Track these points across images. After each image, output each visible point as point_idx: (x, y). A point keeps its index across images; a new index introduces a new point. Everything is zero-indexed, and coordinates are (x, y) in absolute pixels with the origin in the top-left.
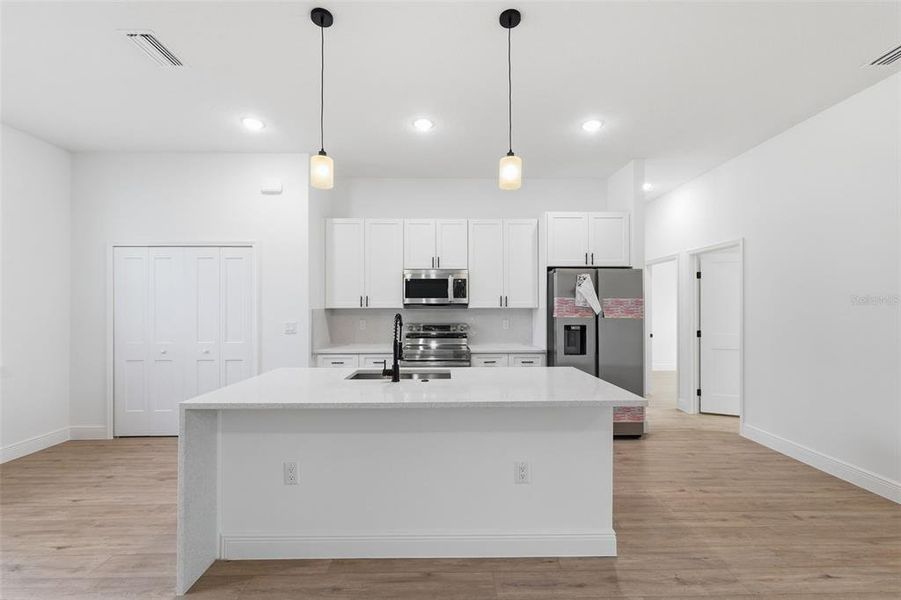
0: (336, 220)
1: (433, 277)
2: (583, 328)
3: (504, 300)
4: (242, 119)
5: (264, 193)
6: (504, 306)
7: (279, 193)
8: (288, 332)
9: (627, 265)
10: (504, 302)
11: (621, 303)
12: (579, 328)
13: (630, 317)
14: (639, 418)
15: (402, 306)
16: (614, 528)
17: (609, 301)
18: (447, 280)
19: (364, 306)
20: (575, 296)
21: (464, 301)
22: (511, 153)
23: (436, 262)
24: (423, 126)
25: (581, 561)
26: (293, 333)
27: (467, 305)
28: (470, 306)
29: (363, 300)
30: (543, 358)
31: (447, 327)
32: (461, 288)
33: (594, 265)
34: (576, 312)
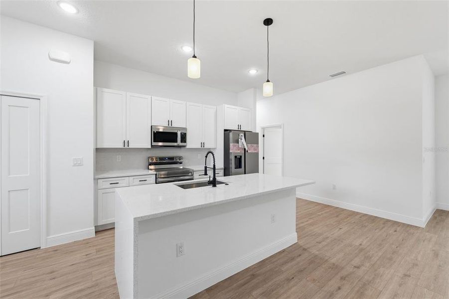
1: (161, 130)
2: (241, 156)
3: (203, 144)
6: (202, 147)
7: (69, 62)
8: (75, 165)
11: (253, 146)
12: (239, 157)
13: (255, 152)
15: (150, 147)
16: (296, 232)
17: (249, 145)
18: (177, 133)
19: (126, 146)
20: (238, 143)
21: (185, 144)
22: (268, 81)
23: (170, 123)
25: (291, 248)
26: (80, 165)
28: (187, 147)
29: (125, 143)
30: (222, 171)
32: (184, 138)
34: (239, 150)
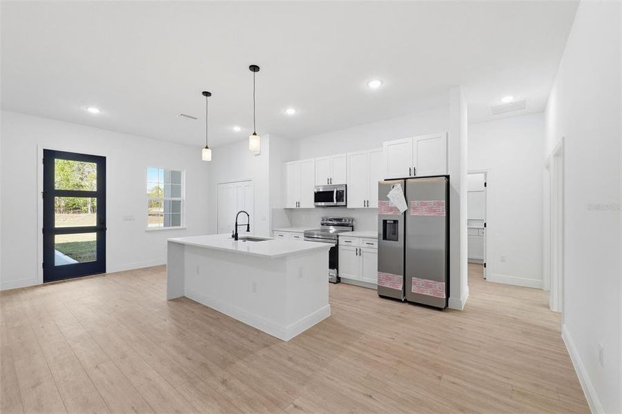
0: (288, 163)
2: (396, 222)
6: (366, 206)
7: (259, 155)
9: (445, 174)
10: (366, 204)
11: (426, 204)
12: (392, 222)
13: (432, 215)
14: (439, 294)
15: (313, 207)
17: (415, 203)
18: (334, 191)
19: (298, 207)
21: (344, 203)
23: (330, 180)
24: (291, 112)
27: (345, 206)
28: (348, 207)
29: (298, 204)
31: (340, 220)
32: (341, 196)
33: (417, 176)
34: (391, 211)
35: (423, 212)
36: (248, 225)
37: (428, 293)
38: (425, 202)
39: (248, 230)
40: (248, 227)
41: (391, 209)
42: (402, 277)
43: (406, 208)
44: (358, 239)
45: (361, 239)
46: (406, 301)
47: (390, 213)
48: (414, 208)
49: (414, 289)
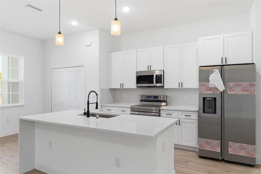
0: (113, 53)
2: (215, 99)
3: (181, 84)
4: (70, 22)
5: (87, 46)
6: (181, 87)
7: (90, 46)
9: (251, 62)
11: (240, 85)
13: (246, 93)
14: (252, 155)
15: (135, 87)
17: (231, 84)
18: (154, 75)
19: (122, 87)
20: (208, 82)
21: (162, 85)
23: (150, 67)
27: (163, 87)
28: (165, 87)
29: (122, 85)
31: (156, 97)
32: (159, 79)
33: (227, 64)
34: (210, 91)
35: (238, 91)
36: (97, 103)
37: (242, 153)
38: (239, 83)
39: (97, 108)
40: (97, 106)
41: (210, 89)
42: (220, 141)
43: (224, 88)
44: (177, 112)
45: (180, 113)
46: (223, 160)
47: (209, 92)
48: (230, 89)
49: (230, 151)
